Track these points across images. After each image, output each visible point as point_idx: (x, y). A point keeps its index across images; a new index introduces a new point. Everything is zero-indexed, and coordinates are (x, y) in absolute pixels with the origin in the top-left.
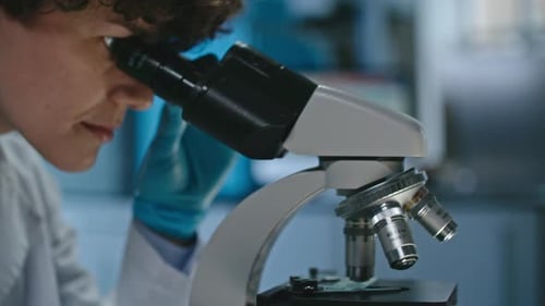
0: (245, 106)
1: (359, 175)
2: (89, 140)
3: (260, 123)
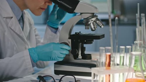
3: (71, 8)
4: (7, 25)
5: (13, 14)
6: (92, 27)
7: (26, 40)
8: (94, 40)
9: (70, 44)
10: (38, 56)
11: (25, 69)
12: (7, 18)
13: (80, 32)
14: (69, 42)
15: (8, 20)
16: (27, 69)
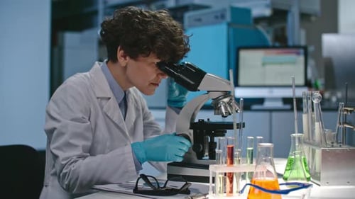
0: (185, 76)
1: (216, 95)
2: (152, 87)
3: (192, 83)
4: (102, 108)
5: (111, 93)
6: (224, 111)
7: (127, 133)
8: (228, 131)
9: (192, 137)
10: (146, 153)
11: (126, 172)
12: (102, 98)
13: (208, 119)
14: (190, 134)
15: (104, 102)
16: (127, 172)
